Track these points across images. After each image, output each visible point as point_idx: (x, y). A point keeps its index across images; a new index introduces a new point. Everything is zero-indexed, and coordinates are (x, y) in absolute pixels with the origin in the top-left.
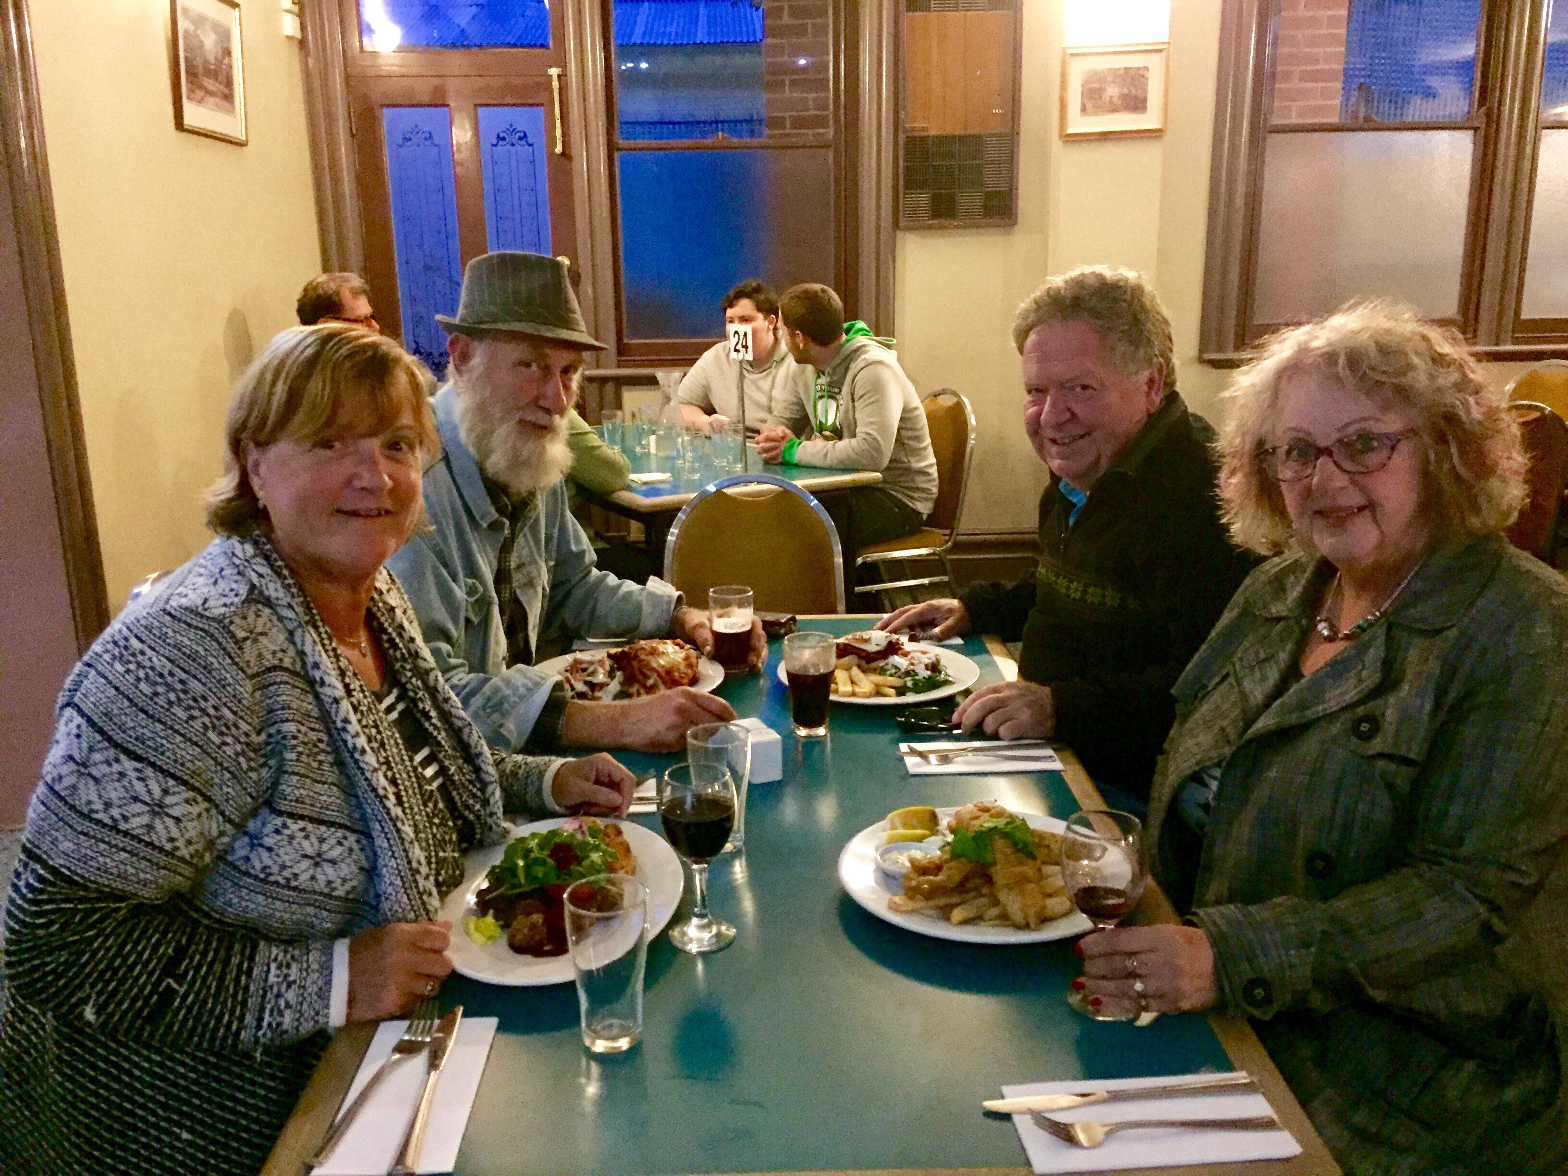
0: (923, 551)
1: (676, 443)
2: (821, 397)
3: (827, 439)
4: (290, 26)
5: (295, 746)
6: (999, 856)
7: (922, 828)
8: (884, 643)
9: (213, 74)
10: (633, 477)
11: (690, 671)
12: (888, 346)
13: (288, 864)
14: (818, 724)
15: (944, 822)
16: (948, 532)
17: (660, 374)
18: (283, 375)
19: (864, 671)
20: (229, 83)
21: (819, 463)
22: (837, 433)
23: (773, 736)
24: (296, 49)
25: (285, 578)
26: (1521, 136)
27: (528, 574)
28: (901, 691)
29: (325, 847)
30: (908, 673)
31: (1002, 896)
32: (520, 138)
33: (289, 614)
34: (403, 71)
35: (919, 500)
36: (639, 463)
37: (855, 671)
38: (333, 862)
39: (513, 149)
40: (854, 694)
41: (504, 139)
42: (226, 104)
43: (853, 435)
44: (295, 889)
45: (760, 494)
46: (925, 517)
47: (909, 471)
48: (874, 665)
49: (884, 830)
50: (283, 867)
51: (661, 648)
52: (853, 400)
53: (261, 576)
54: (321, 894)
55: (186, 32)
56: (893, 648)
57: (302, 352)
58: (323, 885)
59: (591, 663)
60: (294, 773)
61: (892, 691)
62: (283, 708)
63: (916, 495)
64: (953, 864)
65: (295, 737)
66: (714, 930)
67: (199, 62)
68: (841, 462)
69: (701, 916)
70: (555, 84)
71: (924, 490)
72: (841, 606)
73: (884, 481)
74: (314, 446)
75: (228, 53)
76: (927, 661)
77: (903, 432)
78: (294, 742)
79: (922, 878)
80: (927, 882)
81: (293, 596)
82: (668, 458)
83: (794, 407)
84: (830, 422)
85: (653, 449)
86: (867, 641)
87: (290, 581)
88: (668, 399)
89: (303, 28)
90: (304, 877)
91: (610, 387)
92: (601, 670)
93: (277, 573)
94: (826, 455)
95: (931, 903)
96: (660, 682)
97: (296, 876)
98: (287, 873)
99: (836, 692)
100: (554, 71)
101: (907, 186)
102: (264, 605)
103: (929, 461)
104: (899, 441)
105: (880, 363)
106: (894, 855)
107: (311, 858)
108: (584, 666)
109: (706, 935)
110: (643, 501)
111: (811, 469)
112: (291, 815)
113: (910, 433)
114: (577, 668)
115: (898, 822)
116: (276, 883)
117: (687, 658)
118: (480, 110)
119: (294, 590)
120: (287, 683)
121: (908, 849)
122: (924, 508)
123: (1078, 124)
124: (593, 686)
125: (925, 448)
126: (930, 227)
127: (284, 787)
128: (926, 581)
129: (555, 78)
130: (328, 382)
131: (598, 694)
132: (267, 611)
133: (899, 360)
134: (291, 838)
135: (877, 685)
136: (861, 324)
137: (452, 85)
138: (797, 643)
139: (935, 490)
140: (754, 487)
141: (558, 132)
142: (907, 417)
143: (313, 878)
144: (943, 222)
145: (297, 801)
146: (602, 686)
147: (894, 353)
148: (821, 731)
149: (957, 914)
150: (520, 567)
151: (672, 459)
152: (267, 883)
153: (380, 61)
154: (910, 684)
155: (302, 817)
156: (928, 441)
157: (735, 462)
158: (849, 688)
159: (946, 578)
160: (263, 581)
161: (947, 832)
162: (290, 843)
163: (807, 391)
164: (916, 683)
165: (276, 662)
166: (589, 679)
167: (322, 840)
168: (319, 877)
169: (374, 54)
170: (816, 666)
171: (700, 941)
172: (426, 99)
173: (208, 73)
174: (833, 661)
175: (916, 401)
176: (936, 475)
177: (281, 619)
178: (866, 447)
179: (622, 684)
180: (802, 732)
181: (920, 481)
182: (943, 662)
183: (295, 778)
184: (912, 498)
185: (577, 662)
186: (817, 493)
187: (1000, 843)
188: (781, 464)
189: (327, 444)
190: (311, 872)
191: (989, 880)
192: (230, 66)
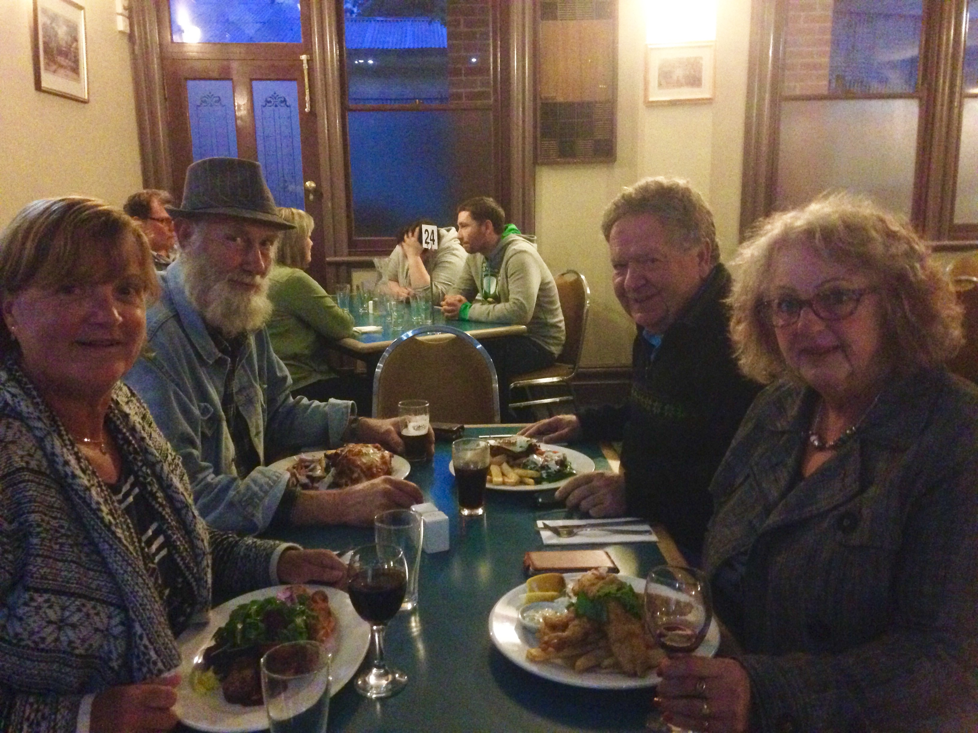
0: (555, 379)
1: (385, 306)
2: (486, 275)
3: (490, 303)
4: (122, 24)
5: (39, 533)
6: (612, 616)
7: (555, 591)
8: (525, 445)
9: (66, 55)
10: (355, 329)
11: (384, 467)
12: (532, 241)
13: (37, 630)
14: (477, 507)
15: (570, 586)
16: (572, 366)
17: (376, 260)
18: (32, 236)
19: (512, 466)
20: (76, 61)
21: (483, 319)
22: (497, 299)
23: (442, 516)
24: (126, 40)
25: (34, 398)
26: (951, 102)
27: (248, 395)
28: (538, 481)
29: (67, 613)
30: (543, 467)
31: (615, 649)
32: (282, 102)
33: (40, 425)
34: (201, 55)
35: (552, 345)
36: (361, 320)
37: (505, 466)
38: (73, 626)
39: (276, 109)
40: (504, 483)
41: (270, 102)
42: (75, 76)
43: (507, 300)
44: (43, 650)
45: (440, 340)
46: (556, 356)
47: (547, 325)
48: (518, 461)
49: (525, 592)
50: (32, 633)
51: (364, 450)
52: (507, 277)
53: (13, 396)
54: (64, 652)
55: (44, 24)
56: (532, 449)
57: (48, 218)
58: (65, 644)
59: (312, 462)
60: (38, 555)
61: (531, 481)
62: (30, 501)
63: (549, 341)
64: (576, 622)
65: (39, 526)
66: (390, 677)
67: (53, 45)
68: (499, 318)
69: (379, 667)
70: (305, 66)
71: (555, 338)
72: (498, 418)
73: (529, 330)
74: (57, 292)
75: (75, 40)
76: (557, 458)
77: (541, 299)
78: (38, 530)
79: (553, 635)
80: (557, 637)
81: (40, 411)
82: (381, 316)
83: (468, 282)
84: (492, 291)
85: (371, 311)
86: (514, 444)
87: (38, 400)
88: (380, 276)
89: (131, 25)
90: (50, 639)
91: (343, 268)
92: (319, 467)
93: (27, 393)
94: (488, 314)
95: (561, 654)
96: (362, 475)
97: (43, 639)
98: (36, 638)
99: (491, 481)
100: (304, 57)
101: (543, 135)
102: (15, 418)
103: (559, 318)
104: (539, 305)
105: (524, 252)
106: (531, 613)
107: (55, 623)
108: (307, 464)
109: (384, 682)
110: (361, 345)
111: (477, 323)
112: (37, 590)
113: (546, 300)
114: (303, 465)
115: (534, 585)
116: (27, 646)
117: (383, 457)
118: (254, 83)
119: (42, 407)
120: (32, 481)
121: (543, 608)
122: (556, 350)
123: (656, 95)
124: (313, 479)
125: (556, 309)
126: (557, 163)
127: (31, 567)
128: (557, 400)
129: (305, 62)
130: (69, 242)
131: (316, 485)
132: (17, 424)
133: (540, 251)
134: (38, 608)
135: (521, 477)
136: (513, 226)
137: (235, 65)
138: (462, 447)
139: (563, 338)
140: (439, 335)
141: (307, 98)
142: (544, 288)
143: (57, 640)
144: (567, 160)
145: (42, 578)
146: (319, 479)
147: (535, 245)
148: (480, 511)
149: (580, 663)
150: (240, 391)
151: (385, 317)
152: (19, 646)
153: (185, 49)
154: (544, 475)
155: (46, 591)
156: (559, 304)
157: (426, 318)
158: (500, 479)
159: (571, 398)
160: (16, 400)
161: (571, 594)
162: (37, 613)
163: (477, 273)
164: (549, 475)
165: (24, 464)
166: (310, 473)
167: (63, 608)
168: (63, 638)
169: (182, 44)
170: (476, 463)
171: (378, 687)
172: (215, 75)
173: (61, 52)
174: (488, 459)
175: (550, 277)
176: (564, 328)
177: (30, 429)
178: (516, 308)
179: (334, 477)
180: (466, 512)
181: (553, 332)
182: (569, 459)
183: (39, 560)
184: (549, 344)
185: (302, 461)
186: (482, 339)
187: (612, 605)
188: (458, 320)
189: (68, 290)
190: (55, 635)
191: (605, 636)
192: (77, 49)
